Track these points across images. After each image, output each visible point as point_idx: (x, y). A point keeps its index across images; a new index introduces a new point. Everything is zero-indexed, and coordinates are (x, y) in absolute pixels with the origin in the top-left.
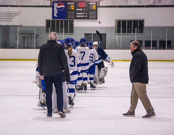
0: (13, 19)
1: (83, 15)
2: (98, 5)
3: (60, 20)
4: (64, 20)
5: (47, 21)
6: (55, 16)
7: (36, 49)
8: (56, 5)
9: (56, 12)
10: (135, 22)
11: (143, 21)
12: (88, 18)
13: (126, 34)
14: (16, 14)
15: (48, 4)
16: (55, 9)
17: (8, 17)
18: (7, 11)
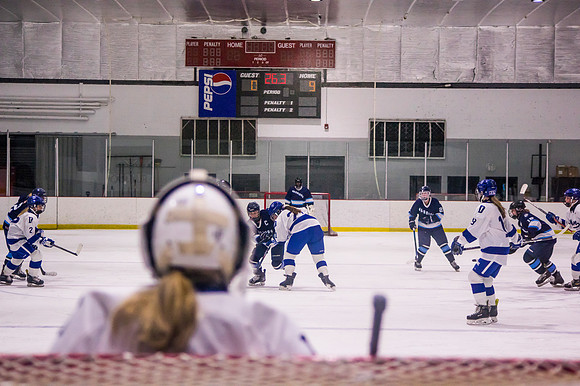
0: (91, 118)
1: (282, 106)
2: (323, 80)
3: (219, 119)
4: (229, 119)
5: (184, 122)
6: (207, 107)
8: (208, 80)
9: (208, 99)
10: (422, 126)
11: (442, 125)
12: (295, 115)
13: (397, 157)
14: (101, 103)
15: (188, 77)
16: (207, 91)
17: (77, 111)
18: (77, 95)
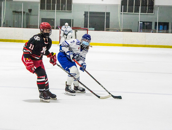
7: (23, 28)
13: (133, 13)
